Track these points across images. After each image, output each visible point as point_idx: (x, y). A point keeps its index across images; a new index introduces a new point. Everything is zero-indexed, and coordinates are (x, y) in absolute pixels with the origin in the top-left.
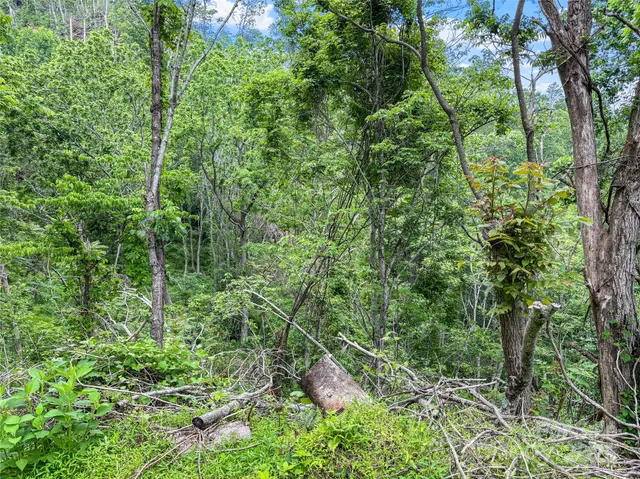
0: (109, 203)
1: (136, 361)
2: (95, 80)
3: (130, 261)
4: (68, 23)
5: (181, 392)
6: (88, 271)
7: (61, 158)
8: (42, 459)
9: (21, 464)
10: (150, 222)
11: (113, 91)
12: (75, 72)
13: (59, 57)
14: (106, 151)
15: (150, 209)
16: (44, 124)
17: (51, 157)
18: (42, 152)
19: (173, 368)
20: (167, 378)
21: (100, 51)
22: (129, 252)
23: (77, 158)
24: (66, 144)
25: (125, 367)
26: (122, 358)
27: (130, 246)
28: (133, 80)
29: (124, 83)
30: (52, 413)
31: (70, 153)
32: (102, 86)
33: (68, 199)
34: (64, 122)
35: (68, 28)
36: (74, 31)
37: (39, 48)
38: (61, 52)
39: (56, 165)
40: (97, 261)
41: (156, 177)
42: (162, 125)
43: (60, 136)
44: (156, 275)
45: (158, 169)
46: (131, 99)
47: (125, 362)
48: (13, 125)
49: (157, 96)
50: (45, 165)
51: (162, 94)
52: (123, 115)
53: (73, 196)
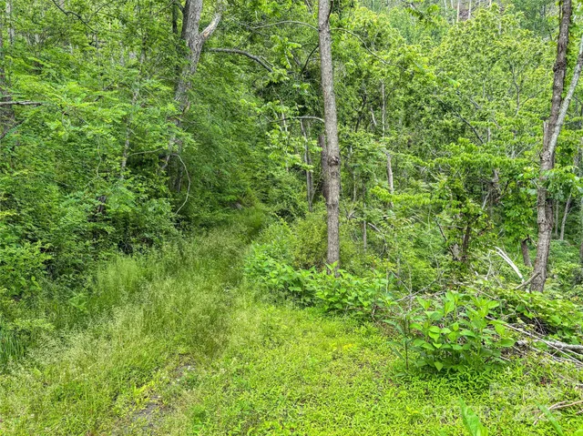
0: (498, 163)
1: (528, 309)
2: (479, 55)
3: (509, 217)
4: (456, 8)
5: (573, 350)
6: (469, 223)
7: (443, 127)
8: (453, 367)
9: (439, 366)
10: (542, 180)
11: (494, 62)
12: (461, 50)
13: (449, 39)
14: (483, 119)
15: (545, 168)
16: (433, 99)
17: (434, 127)
18: (428, 122)
19: (566, 324)
20: (559, 332)
21: (485, 26)
22: (509, 209)
23: (455, 127)
24: (448, 114)
25: (517, 312)
26: (514, 303)
27: (510, 204)
28: (515, 48)
29: (506, 53)
30: (465, 332)
31: (450, 122)
32: (484, 58)
33: (462, 159)
34: (449, 95)
35: (455, 13)
36: (460, 14)
37: (432, 36)
38: (452, 35)
39: (438, 134)
40: (479, 215)
41: (555, 136)
42: (564, 83)
43: (445, 108)
44: (542, 232)
45: (557, 128)
46: (511, 67)
47: (518, 308)
48: (410, 102)
49: (562, 55)
50: (429, 134)
51: (568, 51)
52: (501, 83)
53: (466, 156)
